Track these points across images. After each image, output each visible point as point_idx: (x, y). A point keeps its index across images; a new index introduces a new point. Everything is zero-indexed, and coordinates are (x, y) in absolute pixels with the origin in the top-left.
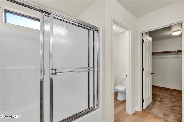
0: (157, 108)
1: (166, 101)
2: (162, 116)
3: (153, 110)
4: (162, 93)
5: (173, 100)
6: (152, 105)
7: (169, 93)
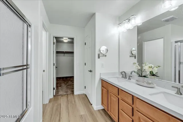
0: (60, 91)
1: (63, 85)
2: (65, 93)
3: (59, 93)
4: (59, 81)
5: (65, 83)
6: (57, 90)
7: (62, 80)
